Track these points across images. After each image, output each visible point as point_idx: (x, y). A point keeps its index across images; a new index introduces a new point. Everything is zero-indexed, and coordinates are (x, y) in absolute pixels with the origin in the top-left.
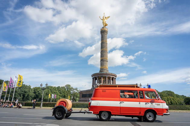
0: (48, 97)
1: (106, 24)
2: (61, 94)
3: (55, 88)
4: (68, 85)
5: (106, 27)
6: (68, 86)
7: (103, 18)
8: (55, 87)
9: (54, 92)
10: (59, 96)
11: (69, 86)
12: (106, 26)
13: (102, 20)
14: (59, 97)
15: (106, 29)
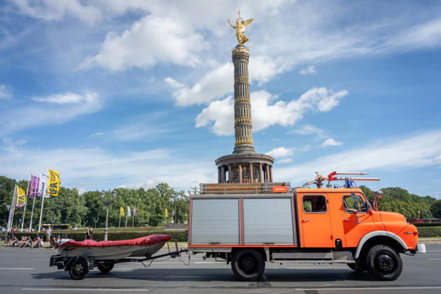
0: (119, 212)
1: (244, 38)
2: (148, 204)
3: (133, 193)
4: (163, 184)
5: (245, 44)
6: (163, 187)
7: (237, 23)
8: (133, 190)
9: (132, 202)
10: (144, 209)
11: (166, 186)
12: (244, 42)
13: (235, 28)
14: (143, 212)
15: (244, 50)
